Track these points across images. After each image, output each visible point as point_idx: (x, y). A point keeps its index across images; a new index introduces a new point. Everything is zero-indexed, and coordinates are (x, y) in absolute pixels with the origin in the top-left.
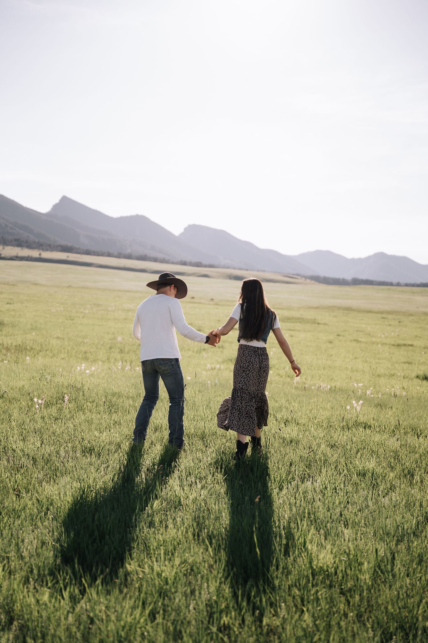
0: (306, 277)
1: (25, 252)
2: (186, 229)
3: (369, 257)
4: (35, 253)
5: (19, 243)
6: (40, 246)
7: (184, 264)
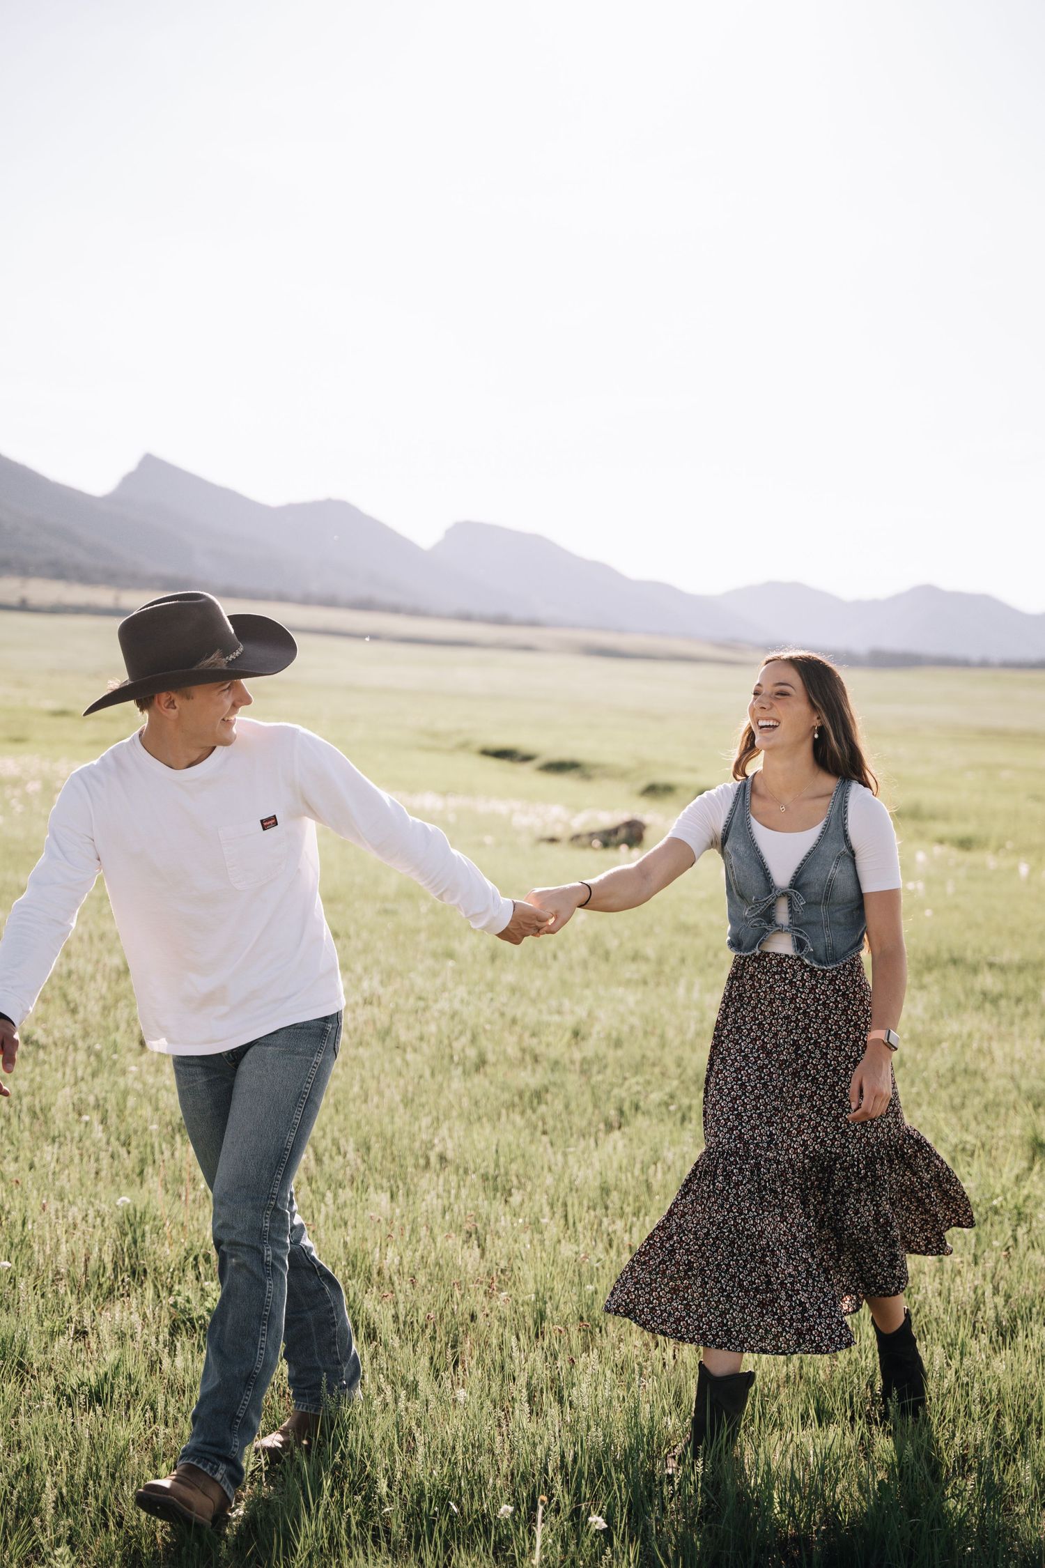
1: (77, 593)
2: (449, 533)
3: (896, 599)
5: (59, 571)
7: (466, 618)
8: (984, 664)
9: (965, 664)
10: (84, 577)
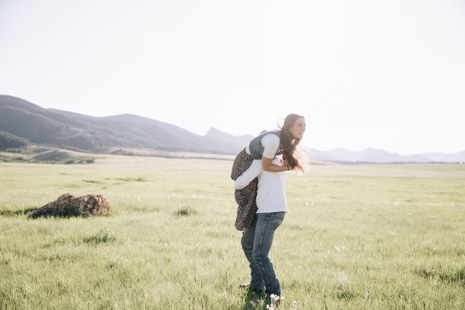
0: (333, 161)
1: (195, 155)
3: (364, 151)
4: (199, 155)
5: (192, 151)
6: (202, 151)
8: (380, 163)
9: (376, 163)
10: (197, 151)
